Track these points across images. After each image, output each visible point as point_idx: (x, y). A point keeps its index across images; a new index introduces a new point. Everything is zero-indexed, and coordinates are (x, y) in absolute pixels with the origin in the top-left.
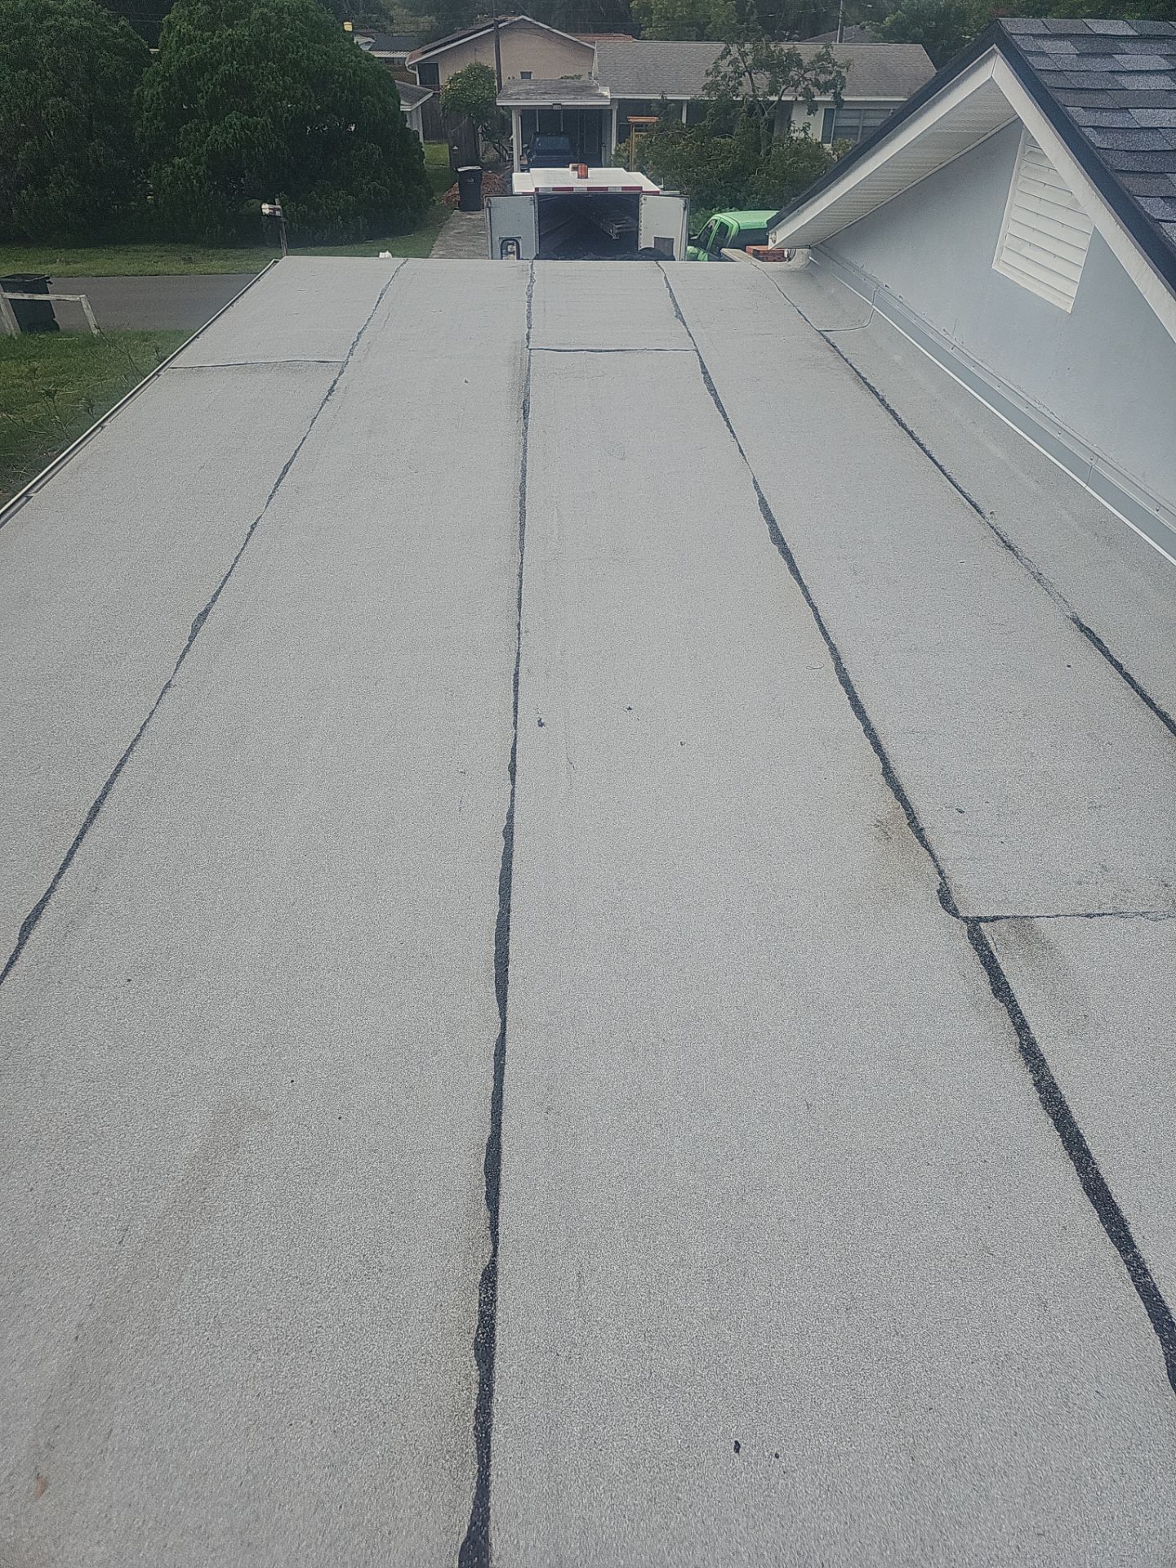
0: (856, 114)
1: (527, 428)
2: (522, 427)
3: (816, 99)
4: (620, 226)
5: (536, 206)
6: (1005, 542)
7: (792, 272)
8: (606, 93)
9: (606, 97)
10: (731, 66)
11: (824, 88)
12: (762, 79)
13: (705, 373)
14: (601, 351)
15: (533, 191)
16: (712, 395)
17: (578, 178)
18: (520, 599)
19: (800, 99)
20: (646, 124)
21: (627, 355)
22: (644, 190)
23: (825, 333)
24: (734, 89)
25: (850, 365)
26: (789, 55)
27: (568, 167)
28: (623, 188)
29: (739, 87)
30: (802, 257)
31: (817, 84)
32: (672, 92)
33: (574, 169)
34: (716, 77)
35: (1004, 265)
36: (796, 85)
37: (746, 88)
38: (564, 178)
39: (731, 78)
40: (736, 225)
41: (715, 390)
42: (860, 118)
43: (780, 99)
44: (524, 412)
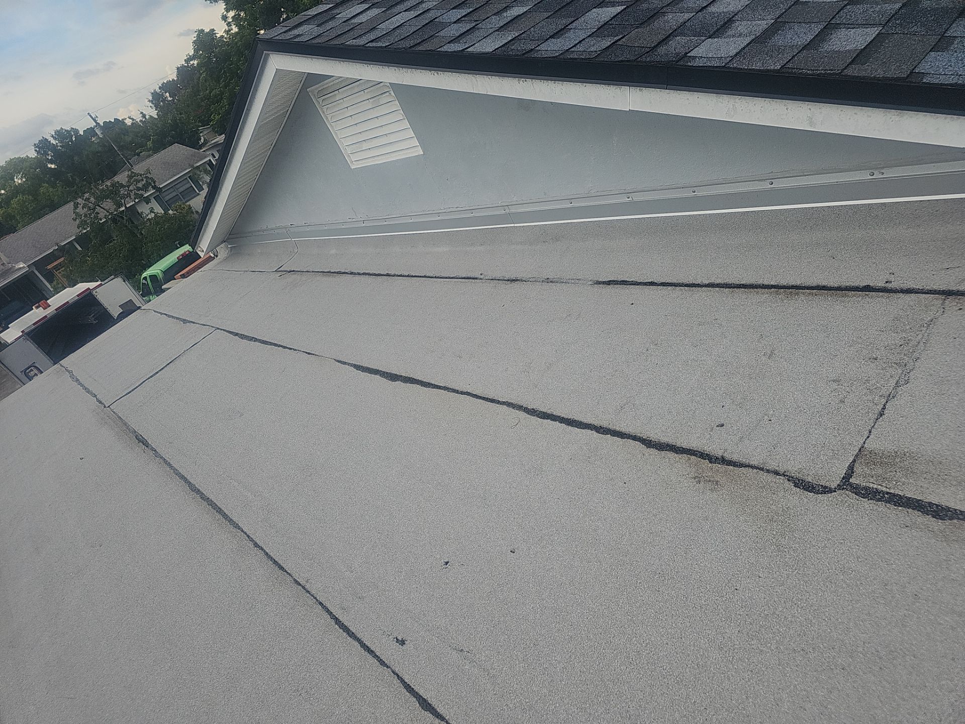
0: (172, 190)
1: (155, 451)
2: (152, 453)
3: (145, 196)
4: (93, 315)
5: (30, 340)
6: (508, 280)
7: (226, 259)
8: (22, 266)
9: (24, 267)
10: (84, 209)
11: (145, 188)
12: (108, 204)
13: (237, 334)
14: (157, 373)
15: (21, 334)
16: (255, 341)
17: (44, 309)
18: (275, 562)
19: (137, 200)
20: (60, 264)
21: (176, 362)
22: (91, 288)
23: (280, 269)
24: (96, 218)
25: (313, 272)
26: (113, 185)
27: (33, 309)
28: (78, 296)
29: (98, 215)
30: (223, 250)
31: (139, 189)
32: (62, 241)
33: (37, 308)
34: (81, 219)
35: (358, 162)
36: (129, 195)
37: (102, 214)
38: (36, 314)
39: (90, 214)
40: (159, 271)
41: (253, 338)
42: (175, 191)
43: (126, 207)
44: (143, 443)
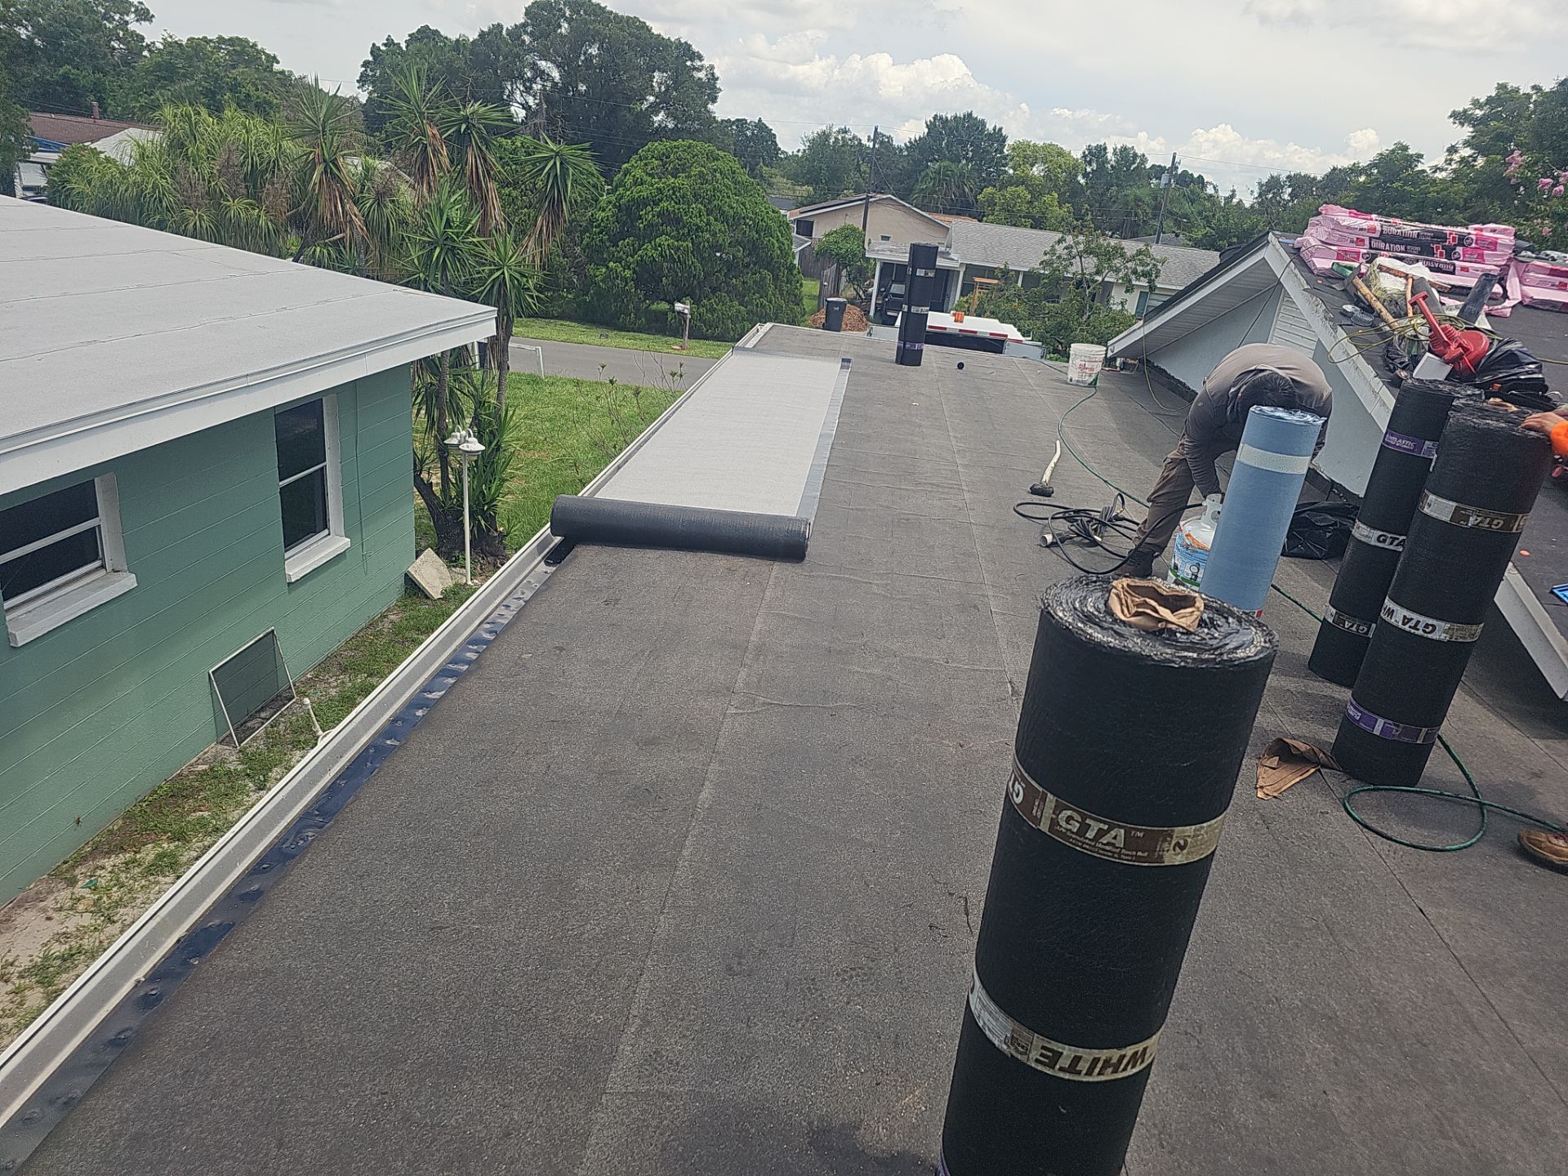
3: (1133, 283)
8: (957, 258)
9: (956, 261)
10: (1065, 250)
11: (1141, 275)
12: (1090, 263)
17: (954, 321)
19: (1120, 281)
20: (989, 285)
26: (1115, 248)
28: (991, 334)
29: (1070, 267)
31: (1135, 272)
32: (1013, 264)
34: (1051, 257)
36: (1118, 271)
37: (1075, 268)
39: (1064, 260)
43: (1103, 279)
